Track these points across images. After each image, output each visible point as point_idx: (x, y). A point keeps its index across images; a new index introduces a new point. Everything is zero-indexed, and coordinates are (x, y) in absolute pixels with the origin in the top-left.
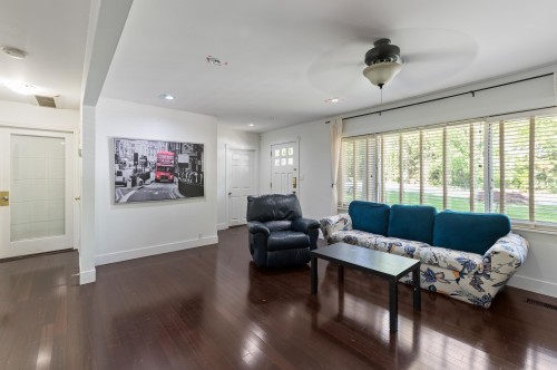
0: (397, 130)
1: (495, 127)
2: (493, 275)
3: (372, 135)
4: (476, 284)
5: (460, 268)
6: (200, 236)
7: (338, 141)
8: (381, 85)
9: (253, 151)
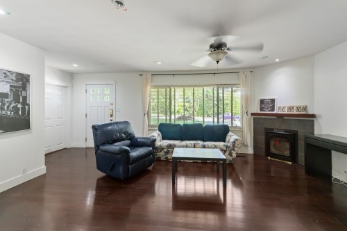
0: (182, 86)
1: (215, 89)
2: (236, 149)
3: (170, 87)
4: (230, 154)
5: (225, 148)
6: (24, 171)
7: (149, 88)
8: (218, 62)
9: (66, 87)
